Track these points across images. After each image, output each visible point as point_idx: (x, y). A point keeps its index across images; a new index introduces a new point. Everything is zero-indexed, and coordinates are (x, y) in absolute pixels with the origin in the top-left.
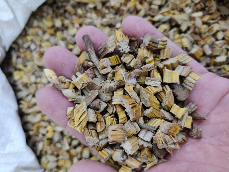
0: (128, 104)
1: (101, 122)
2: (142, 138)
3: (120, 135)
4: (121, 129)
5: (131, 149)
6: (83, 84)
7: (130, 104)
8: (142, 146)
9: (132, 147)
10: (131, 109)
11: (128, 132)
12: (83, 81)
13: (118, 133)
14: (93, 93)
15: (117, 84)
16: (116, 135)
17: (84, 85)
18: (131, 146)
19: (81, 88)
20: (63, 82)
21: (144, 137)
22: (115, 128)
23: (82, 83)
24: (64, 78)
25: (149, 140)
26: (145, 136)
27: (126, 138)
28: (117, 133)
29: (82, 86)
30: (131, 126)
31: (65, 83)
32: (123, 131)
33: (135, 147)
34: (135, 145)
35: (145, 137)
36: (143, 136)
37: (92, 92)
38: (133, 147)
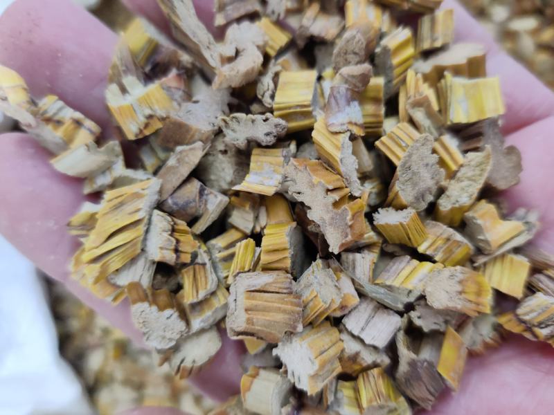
0: (320, 192)
1: (197, 267)
2: (356, 333)
3: (279, 310)
4: (285, 291)
5: (312, 372)
6: (150, 117)
7: (328, 190)
8: (355, 358)
9: (316, 367)
10: (331, 207)
11: (308, 303)
12: (151, 109)
13: (276, 305)
14: (184, 154)
15: (274, 131)
16: (265, 310)
17: (151, 121)
18: (313, 363)
19: (141, 131)
20: (48, 120)
21: (363, 329)
22: (263, 284)
23: (148, 112)
24: (61, 103)
25: (382, 342)
26: (370, 325)
27: (300, 328)
28: (270, 304)
29: (147, 126)
30: (322, 282)
31: (59, 123)
32: (291, 298)
33: (326, 369)
34: (330, 361)
35: (367, 328)
36: (362, 323)
37: (181, 152)
38: (322, 366)
